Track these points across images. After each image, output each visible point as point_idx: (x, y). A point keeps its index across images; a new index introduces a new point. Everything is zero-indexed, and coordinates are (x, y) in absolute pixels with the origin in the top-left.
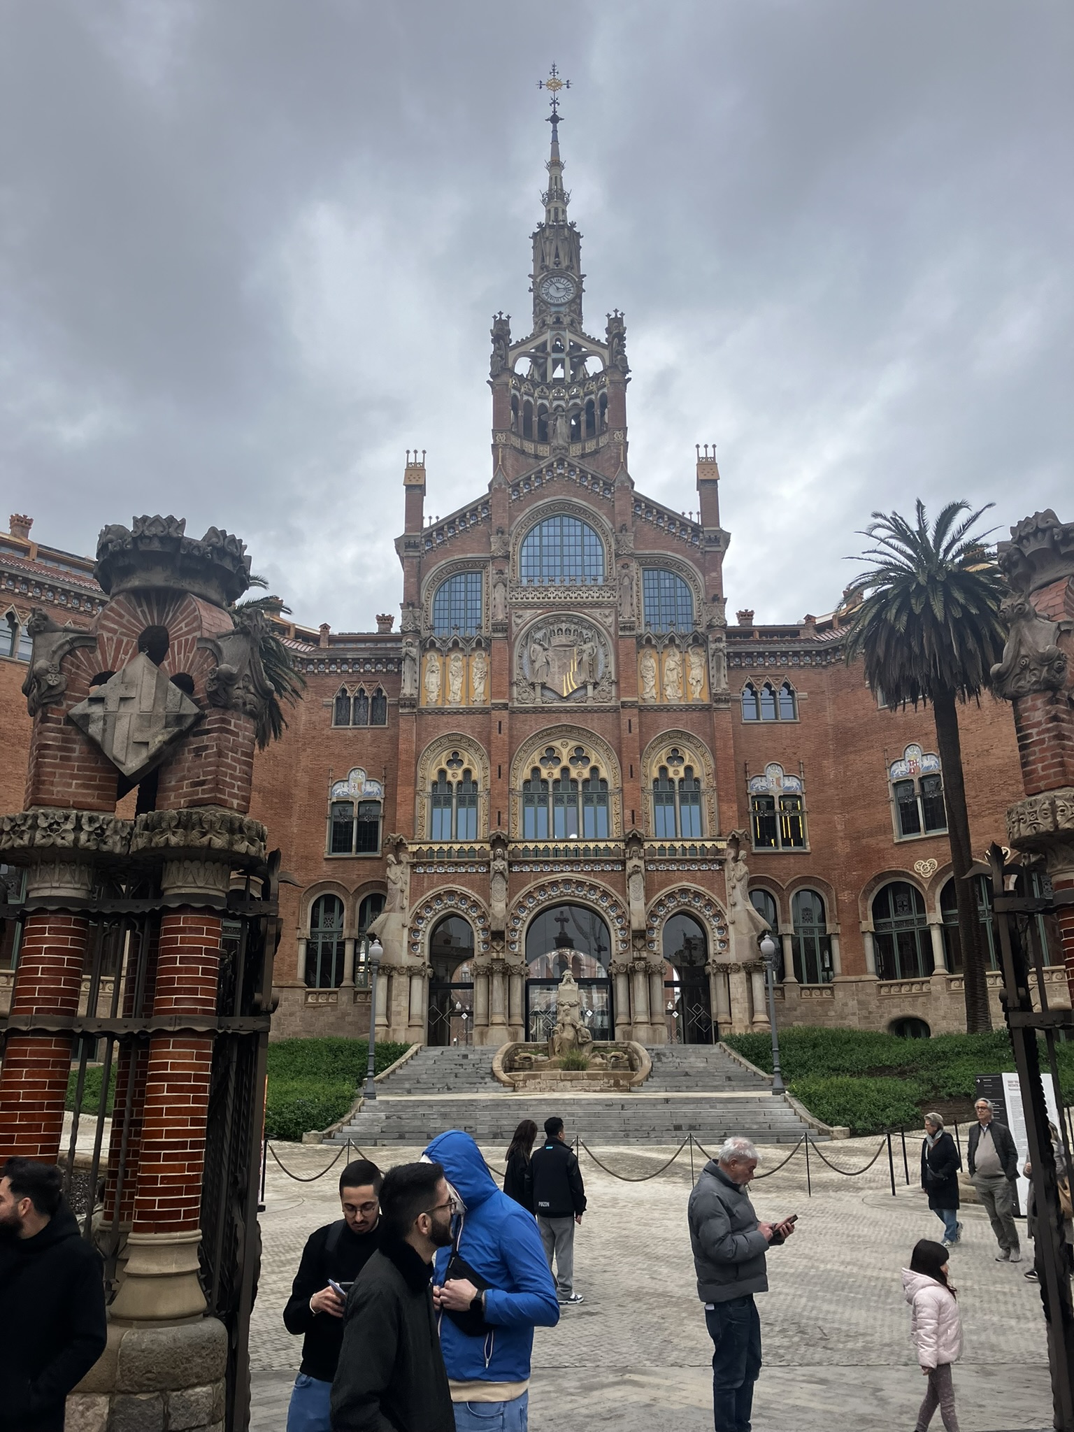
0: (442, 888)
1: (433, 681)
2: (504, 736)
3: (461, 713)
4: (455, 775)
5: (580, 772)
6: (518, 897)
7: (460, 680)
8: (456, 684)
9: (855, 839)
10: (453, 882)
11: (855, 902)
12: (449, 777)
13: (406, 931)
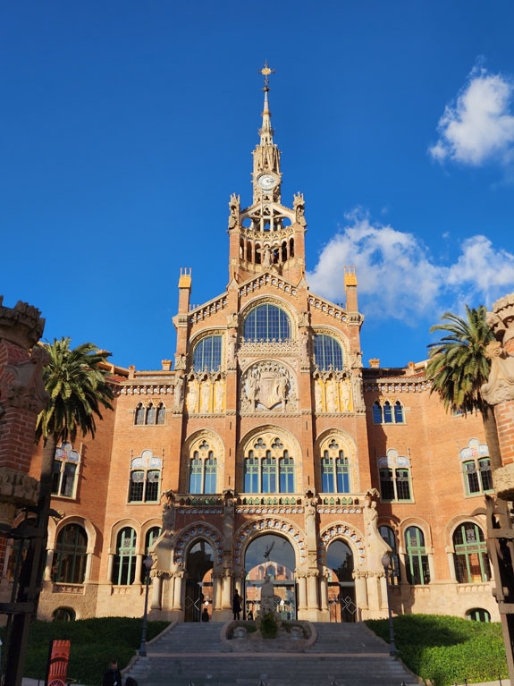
1: (192, 398)
2: (233, 431)
3: (209, 417)
4: (204, 455)
5: (277, 453)
6: (240, 529)
7: (208, 398)
8: (205, 401)
9: (441, 495)
11: (442, 533)
12: (200, 456)
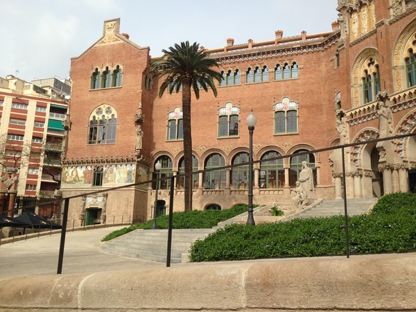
0: (362, 131)
1: (355, 28)
2: (384, 40)
3: (367, 37)
4: (372, 69)
6: (399, 125)
7: (366, 20)
8: (365, 24)
10: (367, 126)
12: (369, 73)
13: (349, 154)
